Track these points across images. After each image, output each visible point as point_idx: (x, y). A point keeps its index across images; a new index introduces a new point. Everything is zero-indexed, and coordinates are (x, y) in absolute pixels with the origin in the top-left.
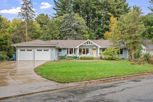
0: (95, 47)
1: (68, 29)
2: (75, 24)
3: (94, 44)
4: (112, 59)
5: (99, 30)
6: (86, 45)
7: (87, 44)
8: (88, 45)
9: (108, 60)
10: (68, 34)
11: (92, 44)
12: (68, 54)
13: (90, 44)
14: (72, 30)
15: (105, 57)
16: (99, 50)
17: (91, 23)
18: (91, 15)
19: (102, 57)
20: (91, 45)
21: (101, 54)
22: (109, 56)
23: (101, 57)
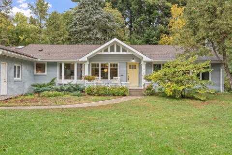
0: (133, 61)
1: (84, 27)
2: (99, 16)
3: (130, 51)
4: (183, 97)
5: (149, 35)
6: (109, 53)
7: (112, 50)
8: (115, 53)
9: (172, 97)
10: (84, 37)
11: (124, 50)
12: (61, 78)
13: (118, 50)
14: (94, 29)
15: (161, 89)
16: (144, 67)
17: (134, 23)
18: (135, 7)
19: (154, 88)
20: (121, 53)
21: (149, 80)
22: (174, 85)
23: (149, 89)
